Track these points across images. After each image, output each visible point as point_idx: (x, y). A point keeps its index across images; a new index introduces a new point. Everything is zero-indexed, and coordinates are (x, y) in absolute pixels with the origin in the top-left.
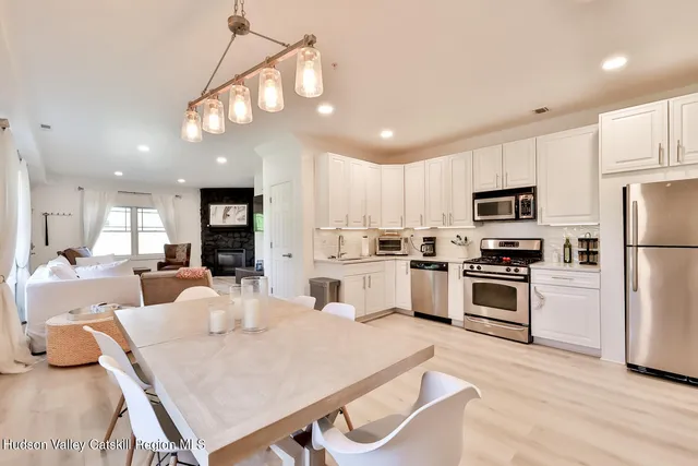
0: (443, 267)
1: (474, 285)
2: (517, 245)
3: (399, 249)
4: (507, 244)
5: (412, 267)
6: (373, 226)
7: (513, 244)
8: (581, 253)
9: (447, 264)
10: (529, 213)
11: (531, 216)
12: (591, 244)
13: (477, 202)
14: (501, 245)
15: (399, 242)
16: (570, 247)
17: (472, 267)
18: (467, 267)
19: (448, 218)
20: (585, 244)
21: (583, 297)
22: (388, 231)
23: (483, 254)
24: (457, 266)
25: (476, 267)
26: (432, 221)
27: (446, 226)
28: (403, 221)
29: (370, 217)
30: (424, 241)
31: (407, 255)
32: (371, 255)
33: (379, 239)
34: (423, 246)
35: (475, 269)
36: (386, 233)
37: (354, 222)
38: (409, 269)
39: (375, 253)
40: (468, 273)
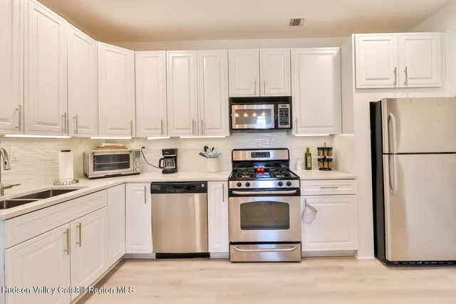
2: (268, 155)
3: (127, 166)
5: (153, 191)
6: (83, 133)
7: (264, 154)
8: (319, 160)
9: (206, 183)
10: (287, 123)
11: (289, 126)
12: (326, 152)
13: (234, 108)
14: (253, 155)
15: (126, 157)
16: (310, 155)
17: (239, 185)
18: (234, 184)
19: (198, 126)
20: (321, 152)
21: (344, 204)
22: (107, 141)
23: (234, 166)
24: (219, 185)
25: (244, 183)
26: (177, 129)
27: (195, 135)
28: (133, 126)
29: (76, 117)
30: (163, 154)
31: (138, 174)
32: (77, 181)
33: (93, 153)
34: (162, 161)
35: (244, 186)
36: (103, 145)
37: (39, 123)
38: (149, 195)
39: (86, 176)
40: (234, 192)
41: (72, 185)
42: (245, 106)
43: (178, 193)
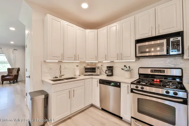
0: (117, 85)
1: (138, 99)
3: (95, 72)
4: (156, 71)
5: (100, 83)
7: (160, 71)
9: (120, 83)
13: (138, 45)
14: (152, 71)
15: (95, 69)
17: (137, 87)
18: (134, 86)
19: (120, 56)
23: (139, 76)
24: (126, 85)
25: (140, 87)
26: (111, 58)
27: (118, 60)
28: (97, 58)
29: (78, 55)
30: (107, 68)
31: (99, 75)
32: (80, 76)
33: (85, 67)
34: (107, 71)
35: (139, 88)
36: (89, 64)
37: (68, 58)
38: (99, 84)
39: (83, 74)
40: (134, 91)
41: (77, 77)
42: (147, 43)
43: (108, 85)
